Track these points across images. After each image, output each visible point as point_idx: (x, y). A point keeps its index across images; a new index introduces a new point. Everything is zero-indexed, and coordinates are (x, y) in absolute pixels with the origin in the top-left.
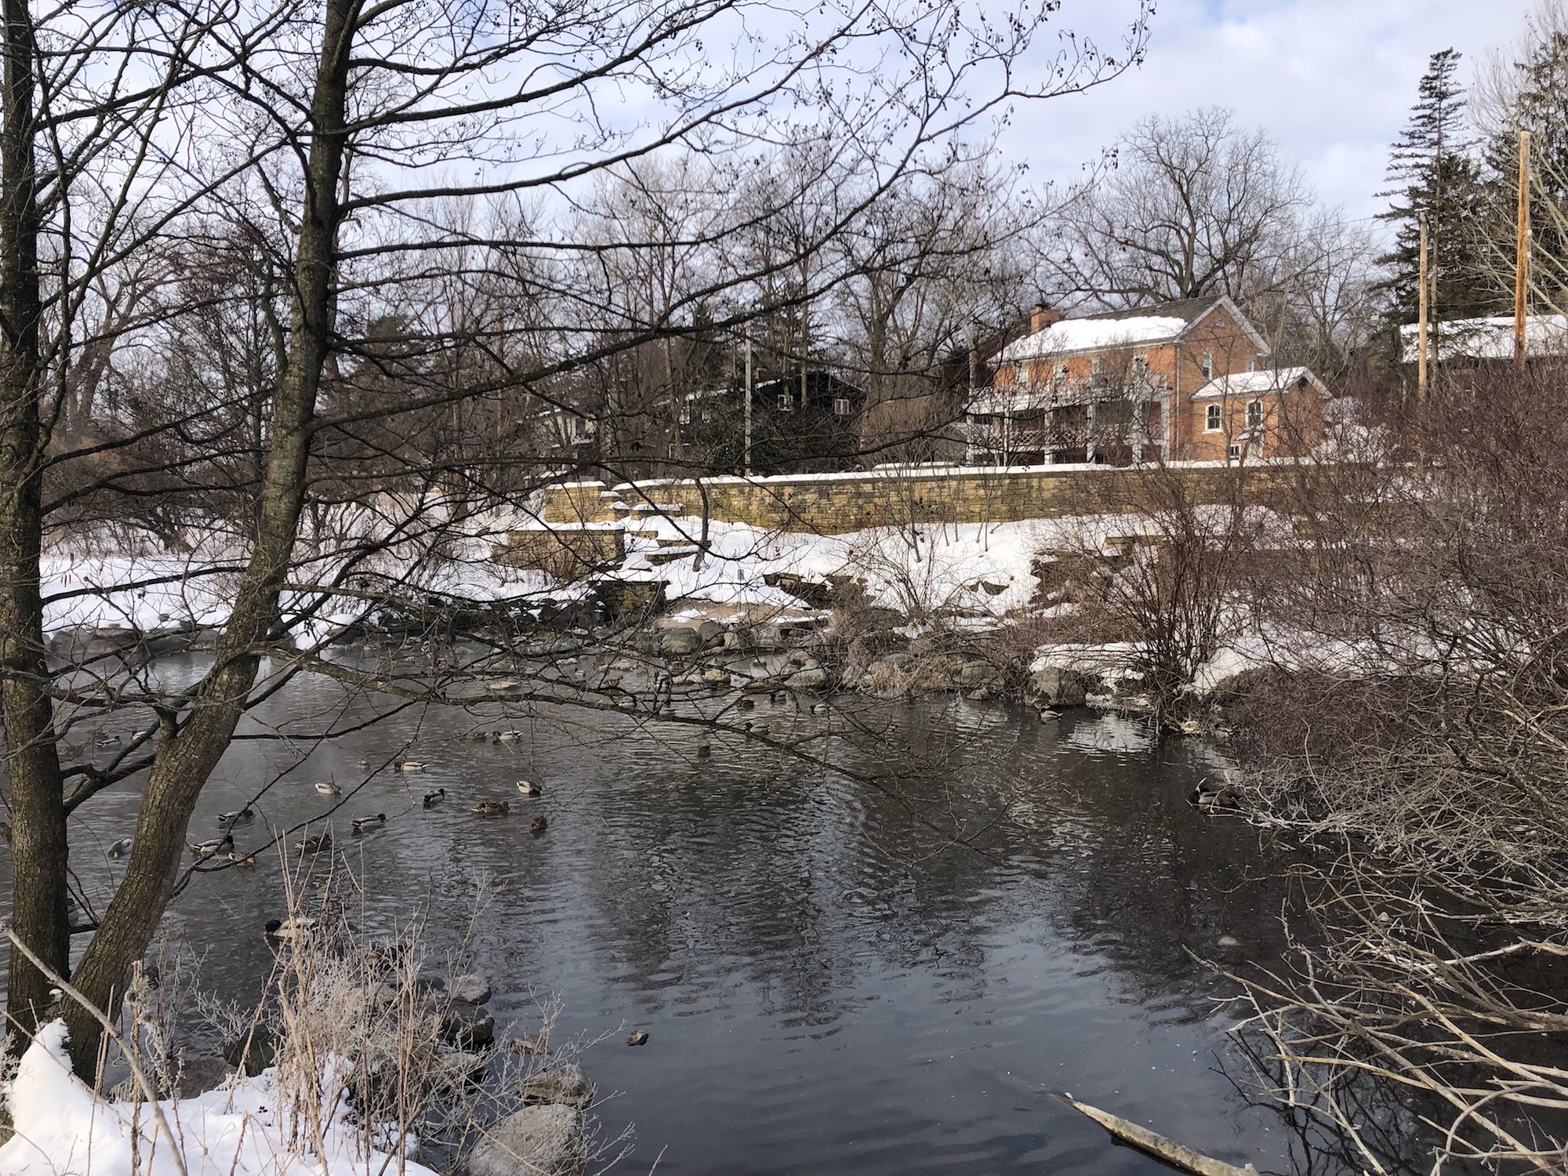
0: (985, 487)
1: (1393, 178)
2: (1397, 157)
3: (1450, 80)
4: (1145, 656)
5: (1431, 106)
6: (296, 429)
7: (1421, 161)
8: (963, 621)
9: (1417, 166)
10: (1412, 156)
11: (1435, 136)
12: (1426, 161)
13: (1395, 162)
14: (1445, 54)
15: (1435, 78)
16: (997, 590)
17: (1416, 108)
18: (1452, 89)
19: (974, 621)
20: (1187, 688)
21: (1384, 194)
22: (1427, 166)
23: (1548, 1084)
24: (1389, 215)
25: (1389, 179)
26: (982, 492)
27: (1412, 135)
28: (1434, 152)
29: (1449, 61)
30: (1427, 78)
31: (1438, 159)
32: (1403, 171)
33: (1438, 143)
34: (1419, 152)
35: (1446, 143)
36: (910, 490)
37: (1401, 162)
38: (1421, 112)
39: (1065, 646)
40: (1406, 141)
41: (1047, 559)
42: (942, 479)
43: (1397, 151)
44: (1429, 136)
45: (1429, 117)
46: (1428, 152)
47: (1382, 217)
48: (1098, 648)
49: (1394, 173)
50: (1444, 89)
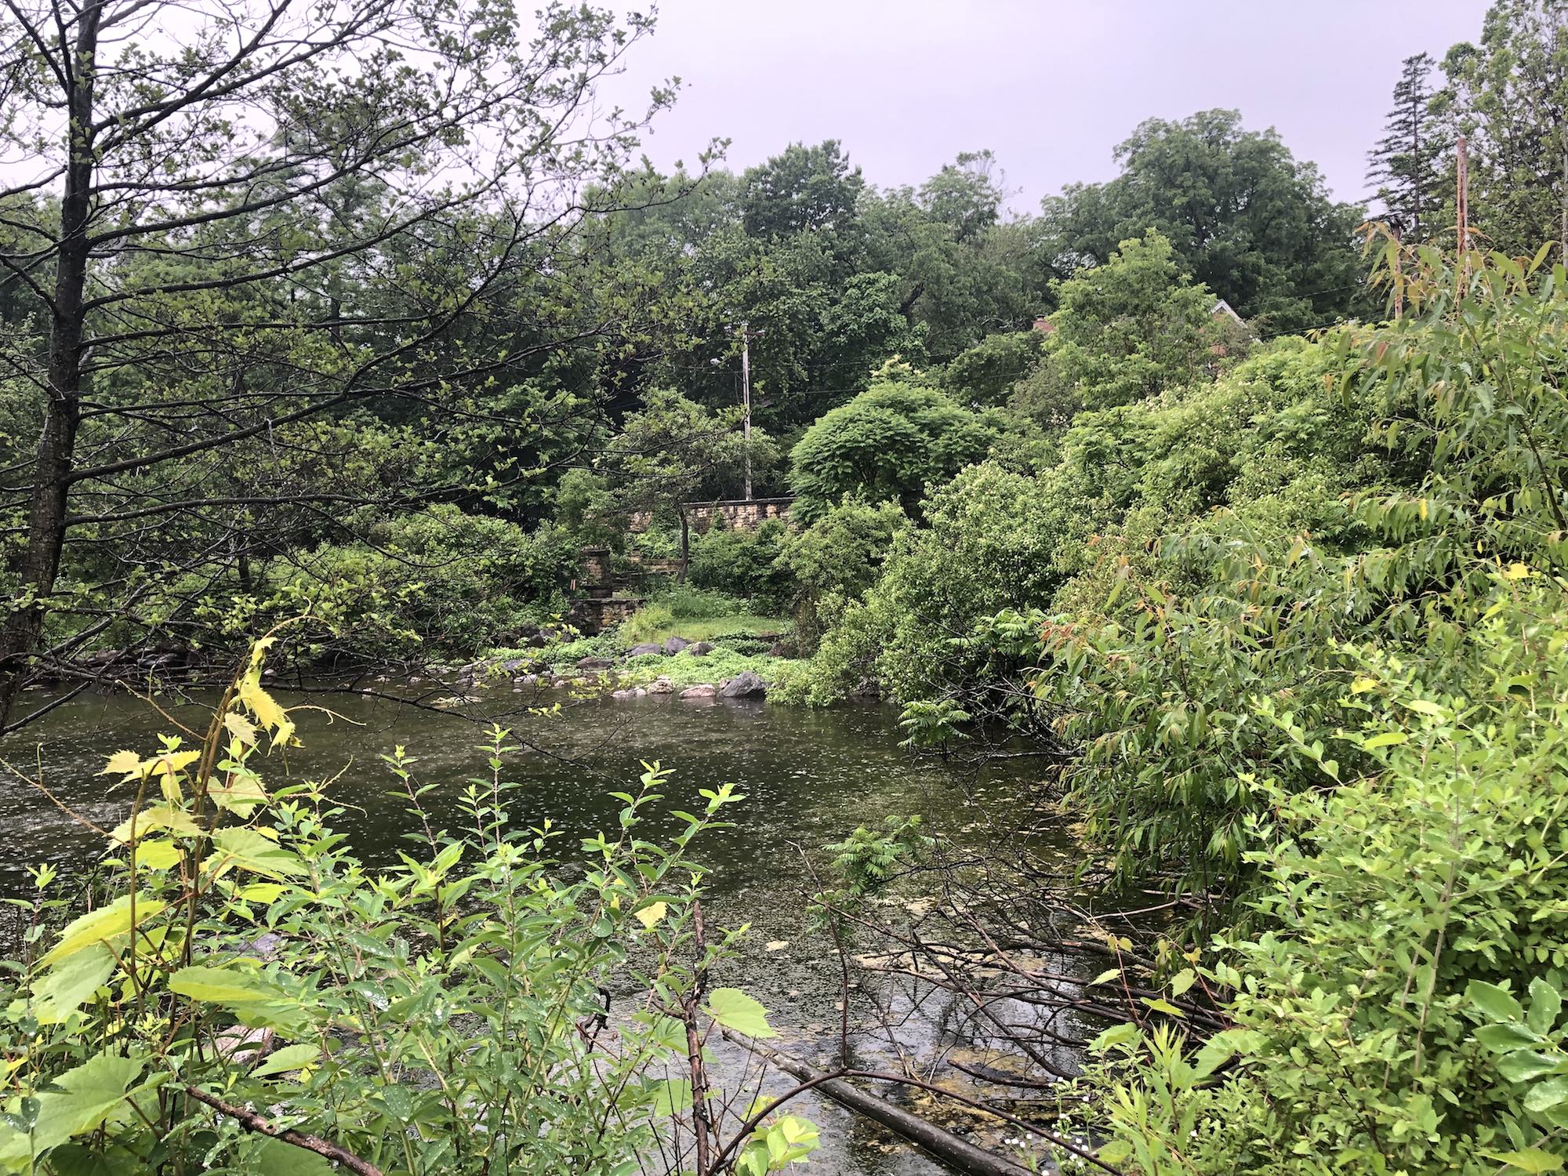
1: (1373, 184)
2: (1374, 163)
3: (1422, 85)
5: (1406, 111)
11: (1410, 141)
13: (1372, 169)
14: (1419, 58)
15: (1408, 83)
17: (1392, 114)
18: (1426, 93)
27: (1388, 141)
29: (1421, 66)
30: (1400, 84)
32: (1379, 177)
33: (1414, 146)
37: (1377, 168)
38: (1397, 118)
40: (1383, 147)
43: (1374, 158)
44: (1405, 140)
45: (1404, 121)
49: (1373, 179)
50: (1418, 93)
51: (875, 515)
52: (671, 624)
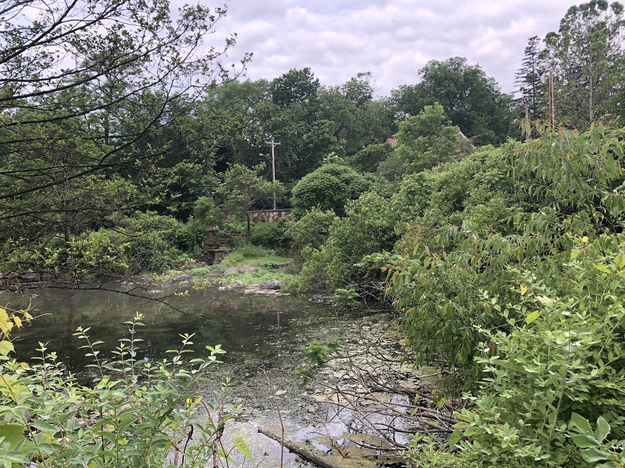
1: (517, 86)
2: (518, 78)
3: (535, 48)
5: (529, 58)
9: (525, 81)
10: (523, 77)
14: (534, 38)
15: (531, 47)
17: (524, 59)
18: (537, 51)
27: (523, 70)
29: (535, 41)
30: (527, 48)
32: (520, 83)
33: (533, 72)
34: (526, 76)
37: (519, 80)
38: (526, 61)
44: (529, 69)
45: (529, 62)
49: (517, 84)
50: (534, 52)
51: (324, 215)
52: (243, 260)
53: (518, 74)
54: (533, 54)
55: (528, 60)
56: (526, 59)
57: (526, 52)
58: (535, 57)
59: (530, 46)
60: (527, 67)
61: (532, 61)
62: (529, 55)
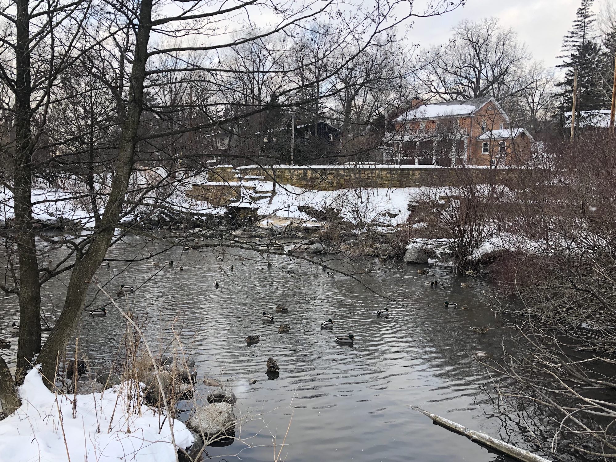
0: (390, 173)
1: (564, 50)
2: (567, 41)
3: (589, 10)
4: (453, 244)
5: (581, 21)
6: (130, 141)
7: (576, 44)
8: (379, 228)
9: (574, 46)
10: (572, 41)
11: (582, 33)
12: (578, 44)
13: (566, 44)
15: (583, 9)
16: (393, 216)
17: (575, 21)
18: (590, 14)
19: (384, 228)
20: (470, 257)
21: (561, 57)
22: (579, 46)
23: (599, 406)
24: (562, 66)
25: (563, 51)
26: (389, 175)
27: (573, 33)
28: (581, 40)
29: (589, 2)
30: (580, 9)
31: (583, 43)
32: (568, 48)
33: (583, 36)
34: (576, 40)
35: (586, 36)
36: (359, 173)
37: (568, 44)
38: (577, 23)
39: (421, 239)
40: (570, 35)
41: (414, 204)
42: (373, 169)
43: (567, 39)
44: (580, 33)
45: (580, 25)
46: (579, 40)
47: (559, 66)
48: (434, 240)
49: (565, 48)
50: (587, 14)
53: (568, 37)
54: (586, 17)
55: (580, 23)
56: (578, 21)
57: (578, 13)
58: (587, 20)
59: (583, 7)
60: (577, 30)
61: (583, 25)
62: (581, 17)
